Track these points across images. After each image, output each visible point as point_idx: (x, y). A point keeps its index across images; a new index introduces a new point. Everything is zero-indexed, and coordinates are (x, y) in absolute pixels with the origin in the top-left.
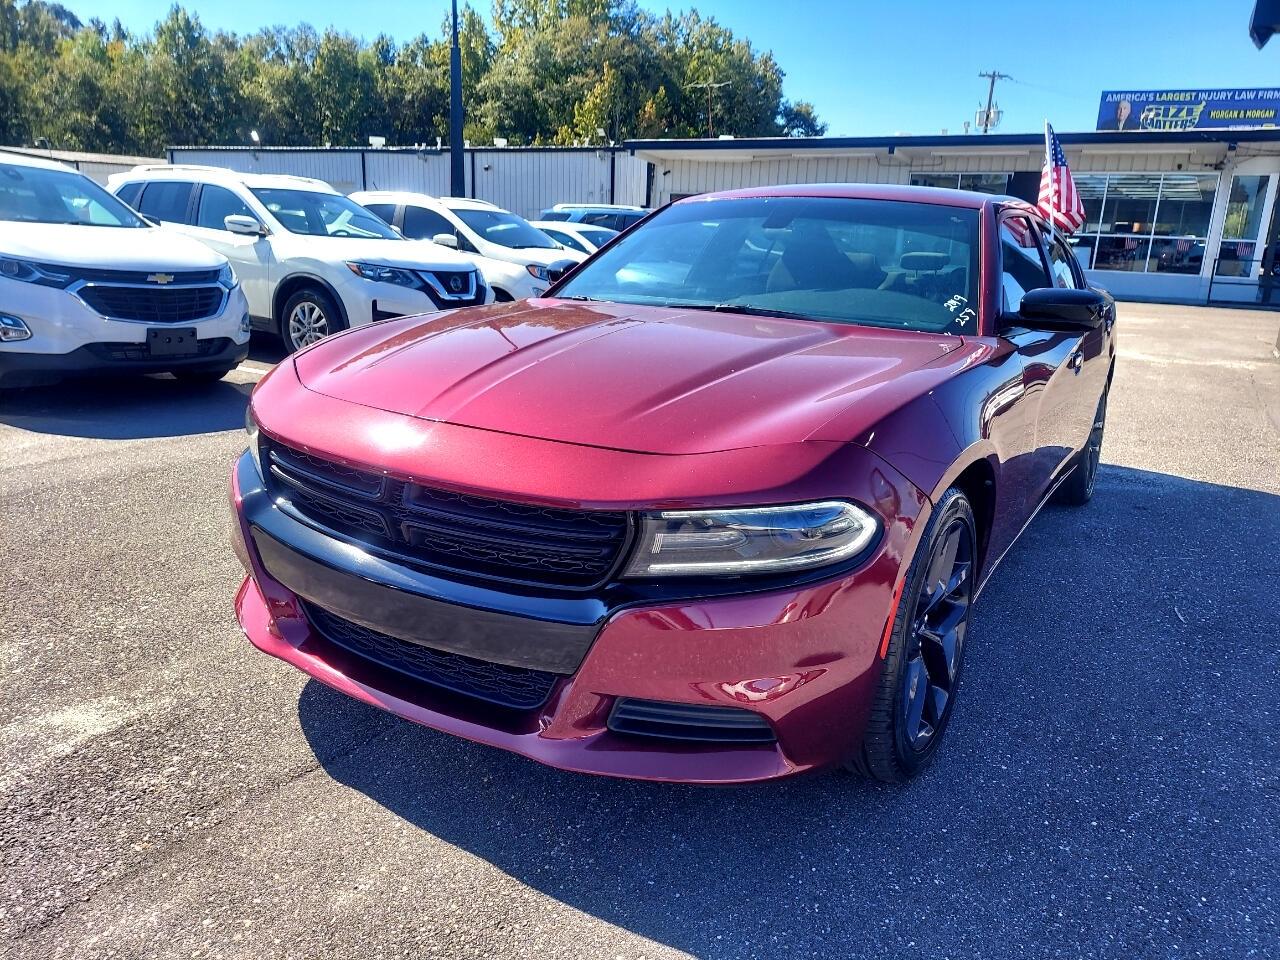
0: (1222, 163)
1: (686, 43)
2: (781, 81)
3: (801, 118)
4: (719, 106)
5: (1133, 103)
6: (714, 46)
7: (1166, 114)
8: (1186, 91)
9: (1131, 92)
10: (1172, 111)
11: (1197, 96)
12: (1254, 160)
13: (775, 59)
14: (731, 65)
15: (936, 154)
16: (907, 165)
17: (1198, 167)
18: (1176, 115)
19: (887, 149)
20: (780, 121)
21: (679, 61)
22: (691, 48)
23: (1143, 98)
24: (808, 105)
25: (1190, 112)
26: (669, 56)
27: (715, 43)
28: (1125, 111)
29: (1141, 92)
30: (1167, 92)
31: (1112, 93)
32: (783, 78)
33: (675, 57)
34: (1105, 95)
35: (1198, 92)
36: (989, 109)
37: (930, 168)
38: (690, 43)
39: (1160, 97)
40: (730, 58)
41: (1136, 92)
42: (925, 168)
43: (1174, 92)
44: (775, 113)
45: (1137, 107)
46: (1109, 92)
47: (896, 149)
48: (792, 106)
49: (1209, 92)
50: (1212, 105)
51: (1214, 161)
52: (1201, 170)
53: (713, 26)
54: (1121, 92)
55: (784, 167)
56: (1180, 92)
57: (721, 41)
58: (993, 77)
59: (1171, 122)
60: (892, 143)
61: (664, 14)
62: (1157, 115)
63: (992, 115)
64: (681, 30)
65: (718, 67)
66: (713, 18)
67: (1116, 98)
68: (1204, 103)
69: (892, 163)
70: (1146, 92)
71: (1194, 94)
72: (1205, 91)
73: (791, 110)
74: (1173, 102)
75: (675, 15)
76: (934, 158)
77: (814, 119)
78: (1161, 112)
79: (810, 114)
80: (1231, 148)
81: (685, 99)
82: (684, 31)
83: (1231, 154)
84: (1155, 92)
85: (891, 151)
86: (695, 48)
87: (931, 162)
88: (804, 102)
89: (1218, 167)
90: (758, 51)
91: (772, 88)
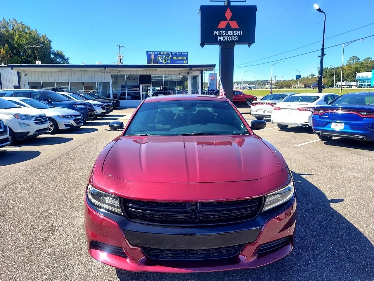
0: (189, 72)
1: (13, 30)
2: (50, 44)
3: (59, 55)
4: (29, 51)
5: (154, 55)
6: (24, 31)
7: (163, 58)
8: (166, 52)
9: (154, 52)
10: (164, 57)
11: (169, 53)
12: (195, 71)
13: (47, 37)
14: (31, 38)
15: (118, 70)
16: (109, 73)
17: (184, 73)
18: (165, 58)
19: (104, 68)
20: (52, 56)
21: (11, 36)
22: (15, 31)
23: (157, 53)
24: (61, 52)
25: (168, 57)
26: (7, 34)
27: (24, 30)
28: (153, 56)
29: (156, 52)
30: (162, 52)
31: (149, 52)
32: (51, 43)
33: (10, 34)
34: (147, 52)
35: (169, 52)
36: (120, 55)
37: (117, 74)
38: (15, 30)
39: (161, 53)
40: (31, 35)
41: (155, 52)
42: (115, 74)
43: (164, 52)
44: (50, 54)
45: (156, 56)
46: (148, 52)
47: (107, 68)
48: (56, 51)
49: (172, 52)
50: (173, 56)
51: (187, 72)
52: (184, 74)
53: (23, 25)
54: (151, 52)
55: (70, 73)
56: (165, 52)
57: (26, 30)
58: (120, 46)
59: (164, 60)
60: (105, 67)
61: (2, 19)
62: (161, 58)
63: (121, 57)
64: (10, 25)
65: (26, 38)
66: (22, 22)
67: (150, 53)
68: (171, 55)
69: (105, 72)
70: (157, 52)
71: (168, 53)
72: (171, 52)
73: (56, 53)
74: (164, 55)
75: (7, 20)
76: (117, 71)
77: (64, 56)
78: (162, 57)
79: (62, 54)
80: (191, 69)
81: (15, 48)
82: (11, 26)
83: (190, 70)
84: (159, 52)
85: (105, 69)
86: (17, 31)
87: (117, 72)
88: (59, 50)
89: (188, 73)
90: (41, 34)
91: (48, 45)
